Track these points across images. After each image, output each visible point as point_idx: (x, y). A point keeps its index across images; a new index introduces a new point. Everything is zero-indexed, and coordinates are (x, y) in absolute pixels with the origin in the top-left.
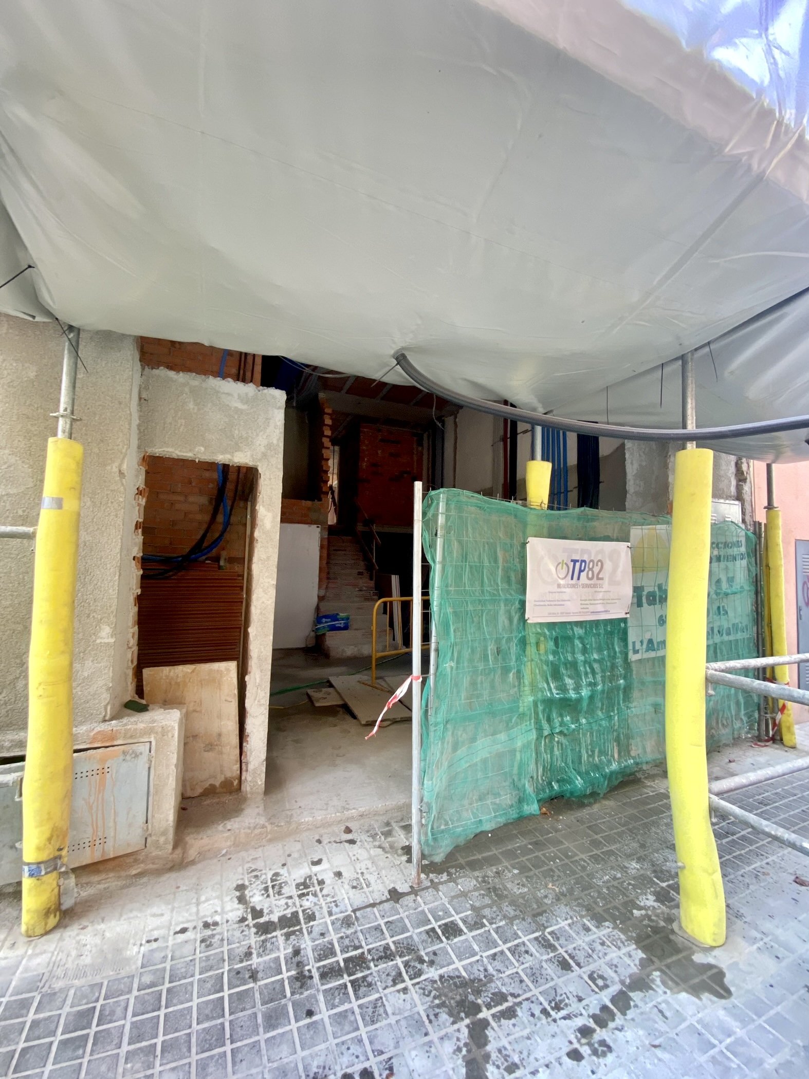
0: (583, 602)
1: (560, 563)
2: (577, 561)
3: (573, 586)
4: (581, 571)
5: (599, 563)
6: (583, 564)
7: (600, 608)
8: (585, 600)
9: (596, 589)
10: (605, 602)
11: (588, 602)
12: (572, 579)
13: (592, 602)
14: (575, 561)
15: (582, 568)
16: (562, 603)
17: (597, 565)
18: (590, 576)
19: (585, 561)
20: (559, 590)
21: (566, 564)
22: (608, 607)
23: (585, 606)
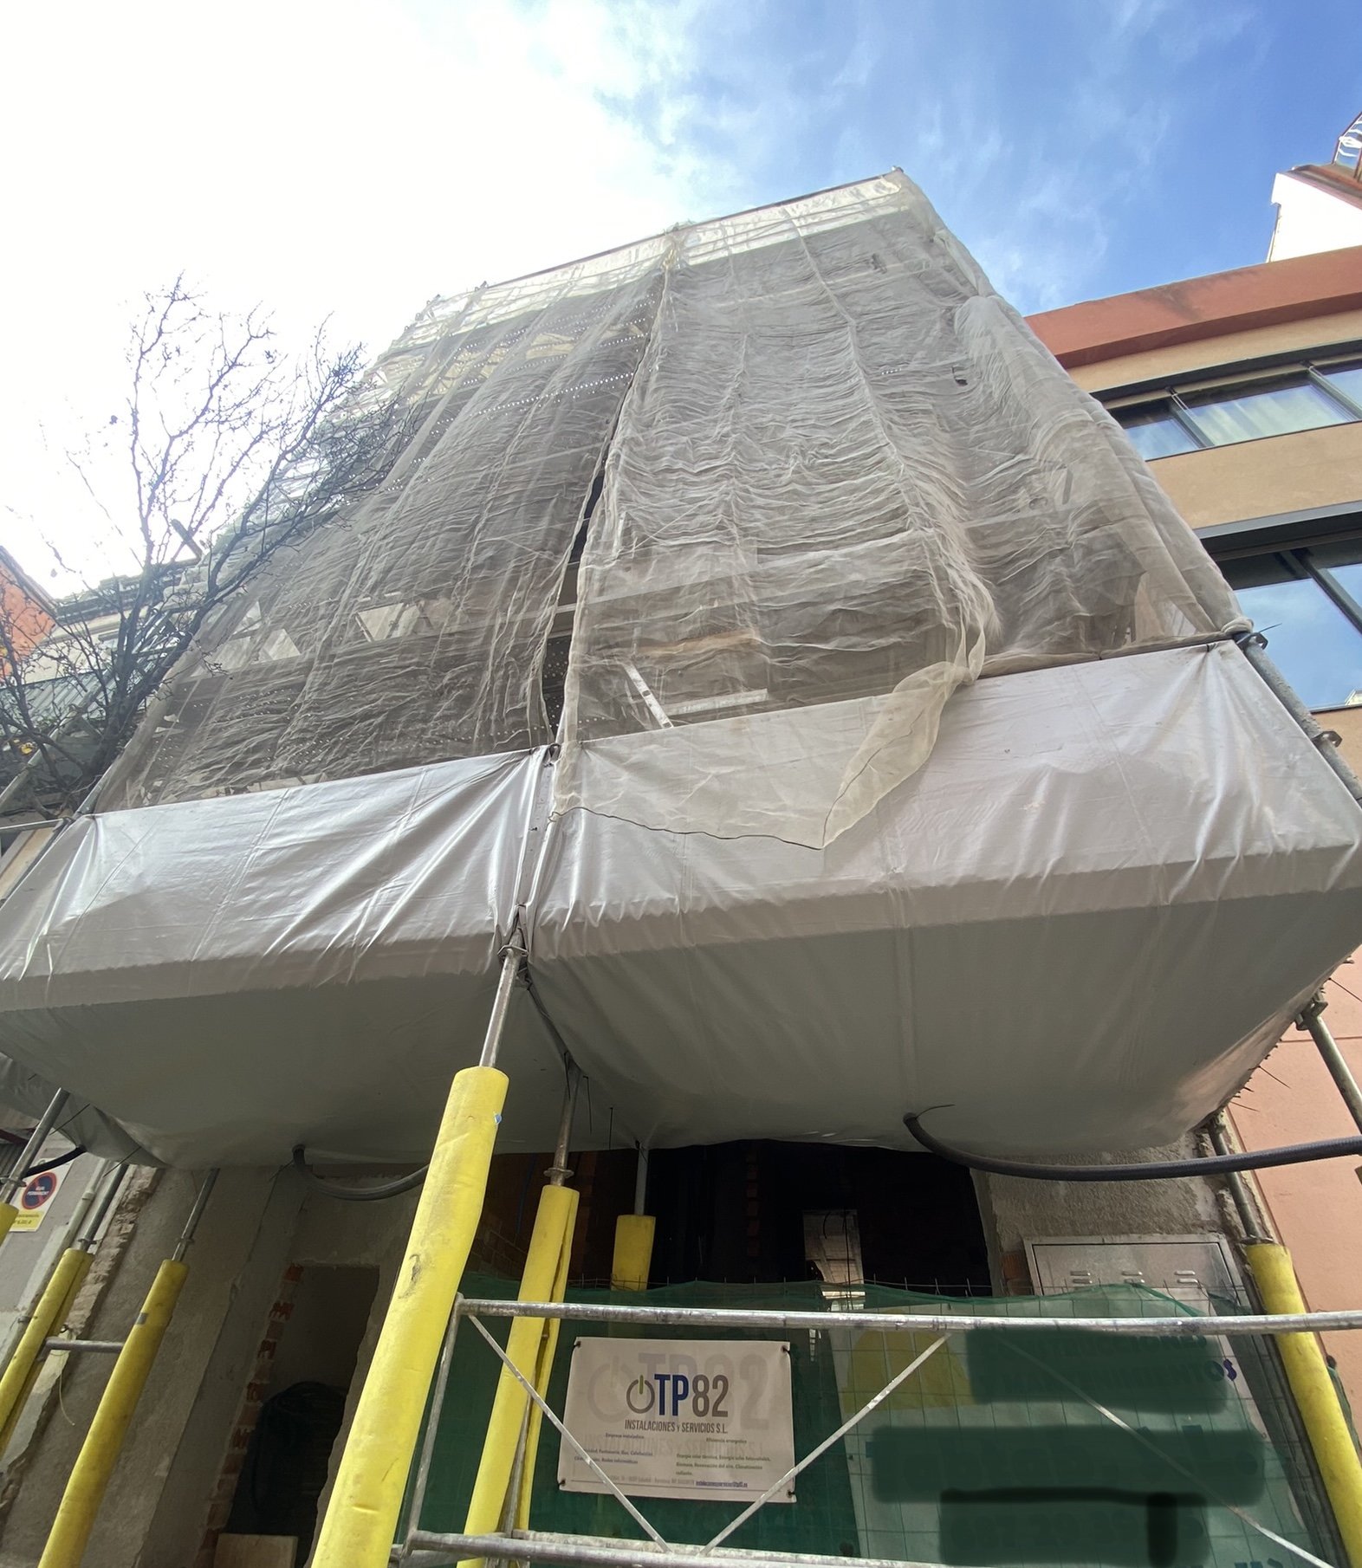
0: (682, 1461)
1: (636, 1382)
2: (667, 1377)
3: (665, 1427)
4: (677, 1398)
5: (720, 1383)
6: (680, 1383)
7: (721, 1475)
8: (687, 1457)
9: (710, 1435)
10: (734, 1463)
11: (692, 1461)
12: (662, 1412)
13: (701, 1461)
14: (662, 1378)
15: (680, 1391)
16: (634, 1458)
17: (715, 1386)
18: (701, 1407)
19: (684, 1379)
20: (630, 1432)
21: (647, 1383)
22: (743, 1476)
23: (686, 1469)
